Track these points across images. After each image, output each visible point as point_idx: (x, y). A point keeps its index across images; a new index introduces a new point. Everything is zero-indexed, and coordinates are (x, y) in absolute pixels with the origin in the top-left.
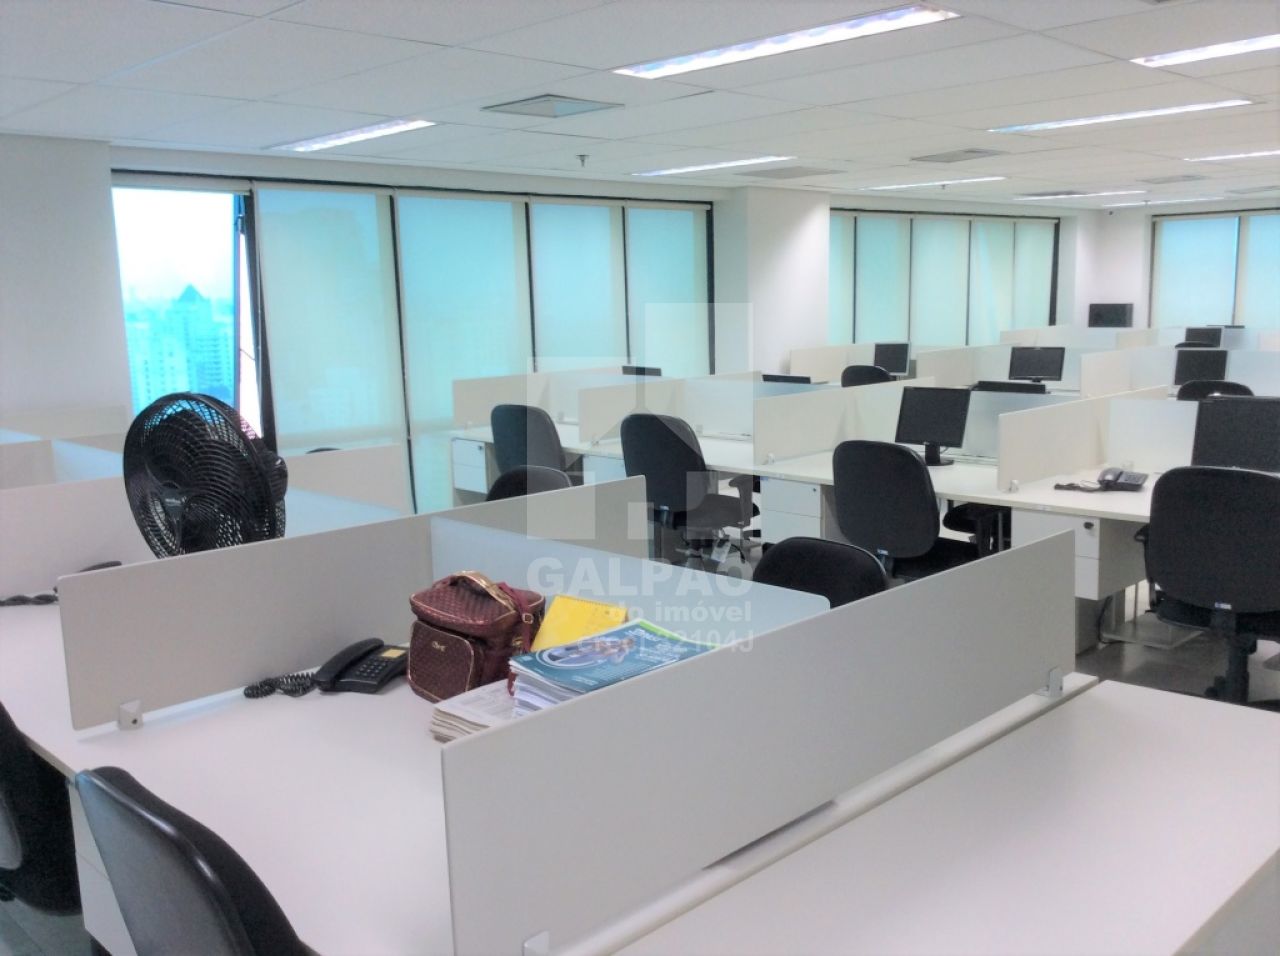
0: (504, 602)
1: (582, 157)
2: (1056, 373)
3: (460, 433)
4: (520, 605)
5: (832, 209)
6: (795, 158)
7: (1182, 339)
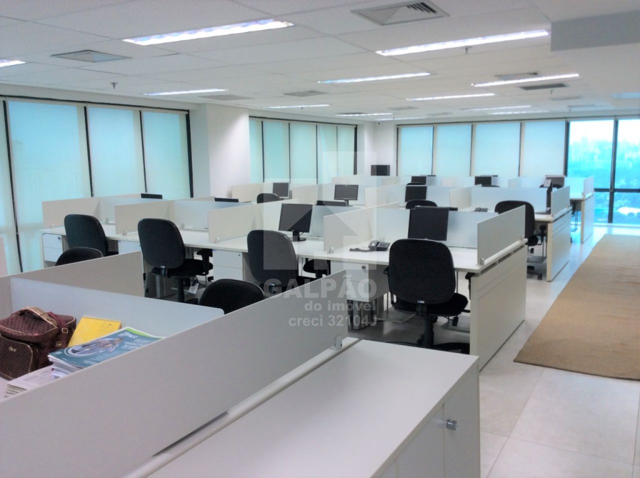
0: (51, 323)
1: (114, 84)
2: (355, 197)
3: (48, 231)
4: (60, 324)
5: (250, 117)
6: (228, 90)
7: (410, 181)
